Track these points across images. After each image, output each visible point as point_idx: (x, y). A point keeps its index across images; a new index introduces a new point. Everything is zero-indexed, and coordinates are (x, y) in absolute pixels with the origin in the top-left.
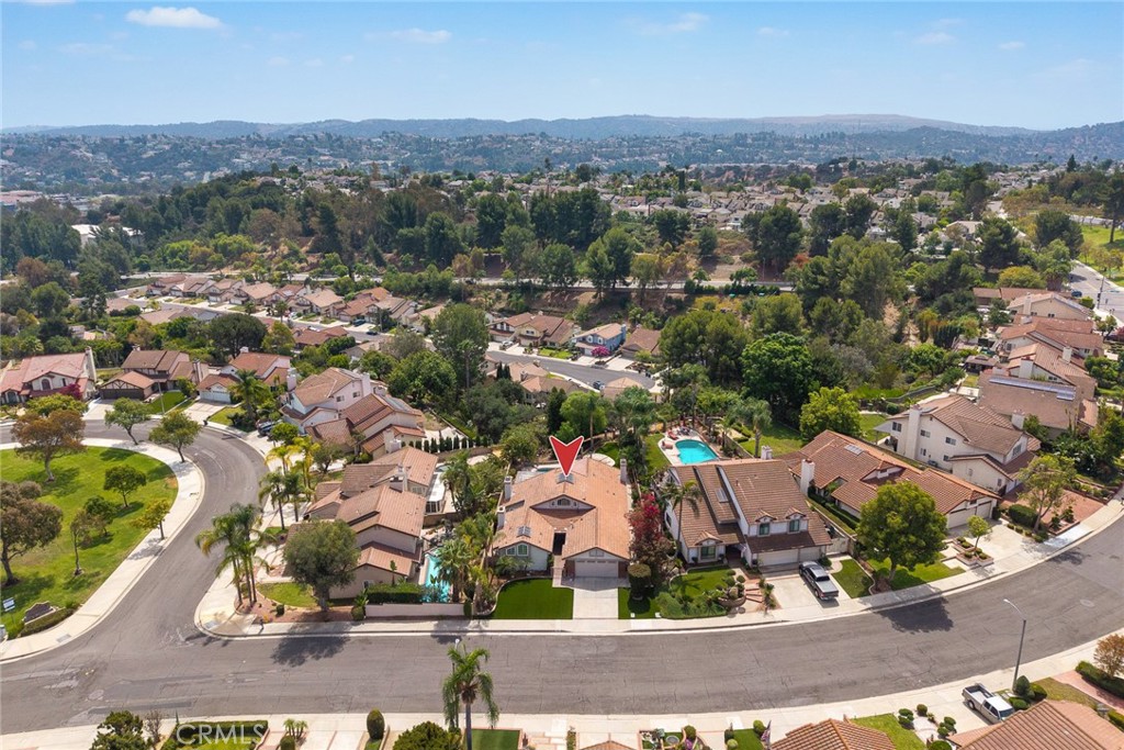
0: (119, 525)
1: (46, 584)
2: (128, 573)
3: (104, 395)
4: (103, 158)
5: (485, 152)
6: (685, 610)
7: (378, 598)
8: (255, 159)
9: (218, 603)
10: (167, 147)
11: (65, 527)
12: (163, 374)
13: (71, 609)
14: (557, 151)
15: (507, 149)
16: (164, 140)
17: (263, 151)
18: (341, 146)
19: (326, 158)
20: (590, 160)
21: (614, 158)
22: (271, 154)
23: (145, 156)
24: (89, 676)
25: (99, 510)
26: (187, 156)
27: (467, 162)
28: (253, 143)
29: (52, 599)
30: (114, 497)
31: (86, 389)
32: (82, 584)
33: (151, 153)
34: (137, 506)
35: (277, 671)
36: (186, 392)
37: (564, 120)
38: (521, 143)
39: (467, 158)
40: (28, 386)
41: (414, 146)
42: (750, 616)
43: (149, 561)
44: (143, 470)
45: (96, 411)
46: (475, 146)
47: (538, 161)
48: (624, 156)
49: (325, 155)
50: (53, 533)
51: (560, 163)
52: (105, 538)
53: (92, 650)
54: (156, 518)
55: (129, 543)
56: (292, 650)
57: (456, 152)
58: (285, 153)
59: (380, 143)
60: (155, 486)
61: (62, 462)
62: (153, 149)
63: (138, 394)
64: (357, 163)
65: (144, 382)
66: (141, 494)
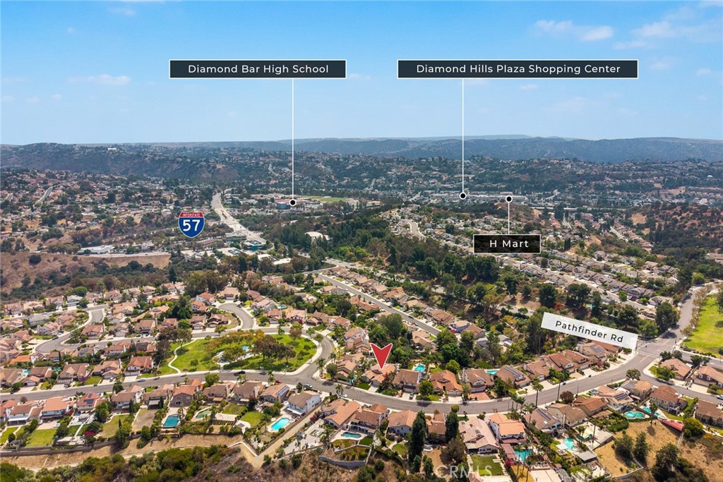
0: (305, 357)
1: (292, 365)
2: (305, 366)
3: (308, 323)
4: (329, 169)
5: (531, 172)
6: (386, 394)
7: (340, 379)
8: (398, 172)
9: (317, 374)
10: (358, 164)
11: (297, 355)
12: (321, 320)
13: (296, 370)
14: (580, 173)
15: (547, 169)
16: (358, 158)
17: (404, 167)
18: (445, 166)
19: (436, 173)
20: (602, 180)
21: (620, 179)
22: (407, 170)
23: (347, 168)
24: (297, 380)
25: (302, 353)
26: (367, 169)
27: (517, 178)
28: (399, 162)
29: (293, 367)
30: (305, 351)
31: (304, 320)
32: (298, 366)
33: (351, 166)
34: (309, 354)
35: (322, 386)
36: (325, 326)
37: (606, 141)
38: (557, 165)
39: (519, 176)
40: (292, 318)
41: (489, 166)
42: (396, 397)
43: (308, 365)
44: (311, 346)
45: (306, 327)
46: (526, 167)
47: (565, 179)
48: (629, 178)
49: (436, 171)
50: (294, 356)
51: (581, 181)
52: (302, 359)
53: (298, 377)
54: (311, 357)
55: (306, 361)
56: (325, 384)
57: (513, 170)
58: (415, 169)
59: (468, 163)
60: (312, 350)
61: (297, 340)
62: (352, 164)
63: (314, 324)
64: (452, 176)
65: (316, 321)
66: (310, 351)
